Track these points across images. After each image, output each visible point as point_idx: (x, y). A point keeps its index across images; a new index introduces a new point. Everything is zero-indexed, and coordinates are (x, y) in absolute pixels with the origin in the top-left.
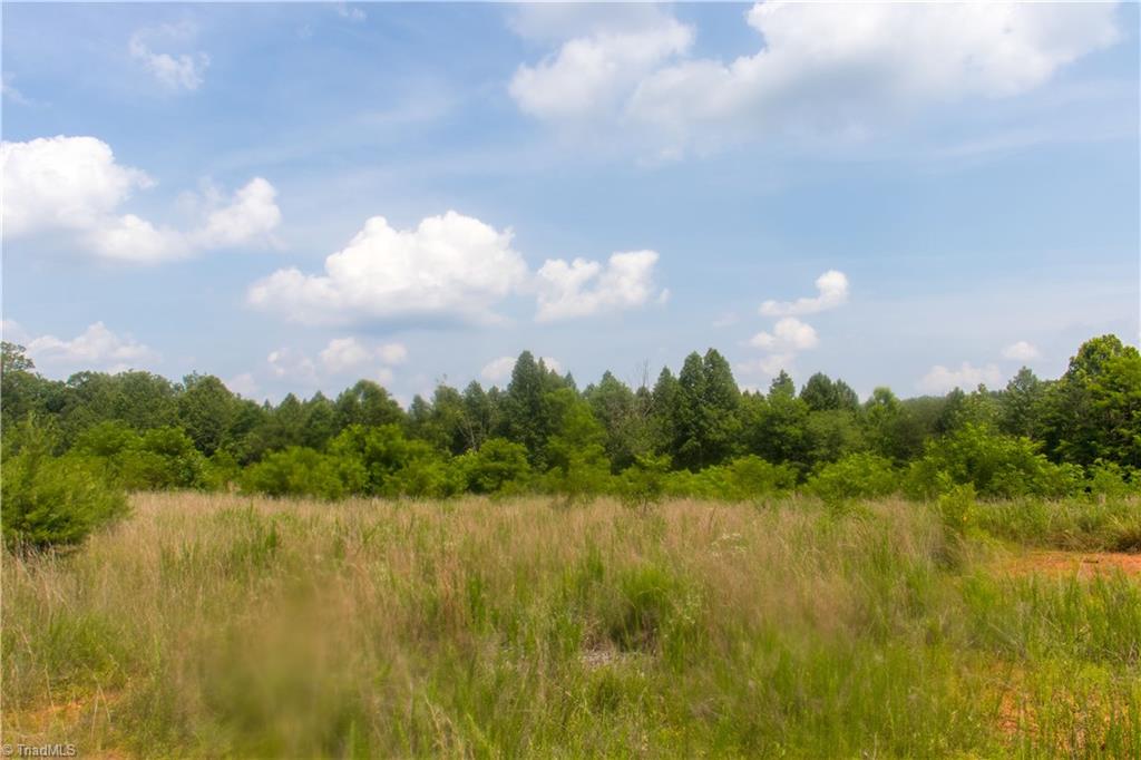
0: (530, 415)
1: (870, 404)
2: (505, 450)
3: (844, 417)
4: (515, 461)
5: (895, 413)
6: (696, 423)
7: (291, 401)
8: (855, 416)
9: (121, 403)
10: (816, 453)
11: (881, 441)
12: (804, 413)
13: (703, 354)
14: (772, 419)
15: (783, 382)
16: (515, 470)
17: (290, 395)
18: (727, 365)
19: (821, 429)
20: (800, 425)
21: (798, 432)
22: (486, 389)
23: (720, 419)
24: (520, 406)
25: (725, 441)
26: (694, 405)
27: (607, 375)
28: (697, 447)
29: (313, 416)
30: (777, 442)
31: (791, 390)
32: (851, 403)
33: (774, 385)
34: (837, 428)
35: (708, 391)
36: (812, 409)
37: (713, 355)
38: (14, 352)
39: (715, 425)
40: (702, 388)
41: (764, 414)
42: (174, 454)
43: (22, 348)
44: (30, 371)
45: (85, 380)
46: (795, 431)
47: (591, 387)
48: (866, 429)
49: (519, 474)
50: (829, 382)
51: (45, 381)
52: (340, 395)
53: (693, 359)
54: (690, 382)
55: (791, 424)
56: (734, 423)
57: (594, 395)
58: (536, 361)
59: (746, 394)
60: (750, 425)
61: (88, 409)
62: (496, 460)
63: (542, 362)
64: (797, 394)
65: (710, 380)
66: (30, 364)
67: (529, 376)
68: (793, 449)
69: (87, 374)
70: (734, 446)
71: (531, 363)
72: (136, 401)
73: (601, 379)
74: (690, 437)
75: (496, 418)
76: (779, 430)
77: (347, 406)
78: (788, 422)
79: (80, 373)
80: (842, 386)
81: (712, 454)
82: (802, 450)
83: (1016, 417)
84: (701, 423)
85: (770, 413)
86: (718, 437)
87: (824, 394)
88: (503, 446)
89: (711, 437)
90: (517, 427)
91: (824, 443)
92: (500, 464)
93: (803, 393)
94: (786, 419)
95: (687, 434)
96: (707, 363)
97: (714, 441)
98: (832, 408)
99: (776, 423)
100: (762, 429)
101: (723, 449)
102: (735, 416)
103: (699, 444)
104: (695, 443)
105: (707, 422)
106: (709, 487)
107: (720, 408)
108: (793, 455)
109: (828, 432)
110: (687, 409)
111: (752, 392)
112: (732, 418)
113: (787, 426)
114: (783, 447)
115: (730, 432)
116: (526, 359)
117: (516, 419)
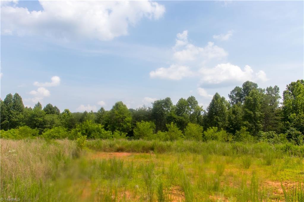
1: (63, 113)
3: (55, 116)
5: (69, 116)
6: (8, 115)
8: (59, 116)
10: (46, 126)
11: (65, 123)
12: (44, 115)
13: (13, 94)
14: (34, 116)
15: (39, 105)
18: (21, 99)
19: (49, 119)
20: (42, 118)
21: (42, 120)
23: (17, 114)
25: (17, 121)
26: (8, 110)
28: (8, 123)
30: (35, 122)
31: (41, 108)
32: (58, 113)
33: (36, 106)
34: (53, 119)
35: (14, 106)
36: (47, 113)
37: (17, 96)
39: (15, 116)
40: (12, 105)
41: (32, 114)
46: (40, 119)
48: (61, 120)
50: (52, 106)
53: (10, 96)
54: (8, 103)
55: (40, 117)
56: (21, 116)
59: (26, 108)
60: (27, 117)
64: (43, 109)
65: (14, 103)
68: (40, 124)
70: (21, 123)
74: (5, 120)
76: (36, 119)
78: (39, 117)
80: (56, 108)
81: (13, 125)
82: (42, 125)
83: (99, 119)
84: (10, 115)
85: (33, 114)
86: (16, 120)
87: (50, 110)
89: (13, 120)
91: (49, 123)
93: (44, 109)
94: (38, 116)
95: (5, 118)
96: (14, 97)
97: (14, 121)
98: (52, 114)
99: (35, 117)
100: (30, 118)
101: (17, 124)
102: (22, 114)
103: (9, 122)
104: (7, 121)
105: (12, 115)
106: (10, 135)
107: (17, 111)
108: (39, 126)
109: (50, 120)
110: (5, 111)
111: (28, 107)
112: (21, 114)
113: (38, 118)
114: (36, 124)
115: (20, 119)
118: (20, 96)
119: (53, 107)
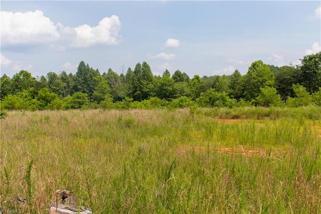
0: (84, 83)
1: (193, 80)
2: (81, 96)
3: (185, 84)
4: (84, 99)
5: (200, 83)
6: (139, 86)
8: (188, 84)
10: (176, 95)
11: (196, 92)
12: (173, 83)
13: (141, 63)
14: (163, 85)
15: (167, 72)
16: (84, 102)
18: (149, 67)
19: (178, 88)
20: (171, 86)
21: (171, 89)
22: (68, 74)
23: (147, 84)
24: (81, 80)
25: (148, 92)
26: (139, 80)
27: (110, 70)
28: (140, 94)
29: (4, 83)
30: (164, 92)
31: (169, 75)
32: (188, 80)
33: (164, 74)
34: (183, 88)
35: (144, 75)
36: (176, 81)
37: (145, 64)
39: (145, 86)
40: (141, 74)
41: (161, 83)
46: (170, 88)
47: (104, 74)
48: (191, 88)
49: (86, 103)
50: (181, 73)
52: (14, 76)
53: (138, 65)
54: (138, 73)
55: (169, 86)
56: (151, 86)
57: (106, 76)
58: (86, 64)
59: (155, 76)
60: (156, 87)
62: (78, 99)
63: (88, 65)
64: (171, 77)
65: (144, 72)
67: (83, 69)
68: (170, 94)
70: (151, 93)
71: (84, 65)
73: (108, 71)
74: (137, 90)
75: (72, 84)
76: (165, 88)
77: (17, 79)
78: (168, 86)
80: (185, 74)
81: (145, 96)
82: (173, 94)
83: (234, 84)
84: (141, 86)
85: (162, 83)
86: (146, 90)
87: (179, 77)
88: (80, 94)
89: (144, 90)
90: (80, 87)
91: (179, 92)
93: (173, 77)
94: (167, 85)
95: (137, 89)
96: (143, 66)
97: (145, 92)
98: (181, 81)
99: (164, 86)
100: (160, 88)
101: (148, 94)
102: (152, 84)
103: (140, 93)
104: (139, 92)
105: (143, 86)
106: (143, 106)
107: (147, 81)
108: (169, 96)
109: (180, 89)
110: (137, 81)
111: (157, 76)
112: (151, 84)
113: (168, 87)
114: (166, 94)
115: (150, 89)
116: (82, 64)
117: (79, 84)
118: (148, 65)
119: (182, 73)
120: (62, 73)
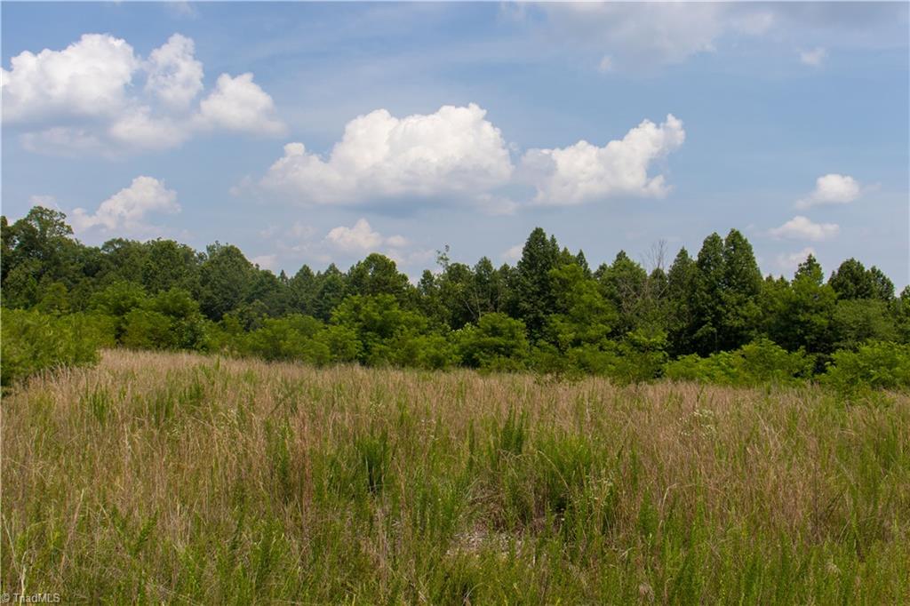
0: (539, 294)
2: (503, 325)
3: (875, 307)
4: (513, 337)
6: (712, 308)
7: (305, 272)
8: (889, 306)
9: (148, 270)
10: (841, 343)
12: (832, 302)
13: (724, 236)
14: (795, 306)
15: (811, 267)
16: (513, 347)
17: (305, 266)
18: (749, 248)
19: (850, 319)
20: (826, 314)
21: (825, 322)
22: (496, 266)
23: (739, 304)
24: (530, 285)
25: (743, 329)
26: (712, 290)
27: (621, 256)
28: (712, 333)
29: (326, 288)
30: (799, 331)
31: (819, 276)
32: (885, 292)
33: (801, 270)
34: (868, 319)
35: (728, 275)
36: (841, 297)
37: (735, 237)
38: (55, 219)
39: (733, 310)
40: (721, 271)
41: (788, 301)
42: (179, 316)
43: (63, 216)
44: (68, 236)
45: (117, 246)
46: (820, 320)
47: (603, 268)
48: (901, 321)
49: (517, 351)
50: (863, 268)
51: (82, 247)
52: (352, 268)
53: (713, 241)
54: (708, 265)
55: (816, 312)
56: (753, 309)
57: (606, 275)
58: (548, 238)
59: (769, 279)
60: (771, 312)
61: (120, 275)
62: (494, 336)
63: (553, 240)
64: (825, 281)
65: (729, 263)
66: (69, 231)
67: (540, 251)
68: (818, 339)
69: (120, 241)
70: (753, 333)
71: (543, 241)
72: (161, 268)
73: (615, 258)
74: (705, 323)
75: (506, 295)
76: (802, 319)
77: (357, 277)
78: (813, 311)
79: (114, 240)
80: (876, 273)
81: (732, 340)
82: (828, 340)
84: (719, 308)
85: (793, 299)
86: (736, 323)
87: (855, 281)
88: (501, 322)
89: (728, 323)
90: (526, 305)
91: (853, 334)
92: (497, 340)
93: (832, 281)
94: (811, 307)
95: (703, 319)
96: (728, 245)
97: (732, 327)
98: (864, 297)
99: (800, 311)
100: (785, 317)
101: (738, 337)
102: (756, 302)
103: (715, 330)
104: (711, 329)
105: (725, 308)
106: (718, 372)
107: (739, 292)
108: (816, 345)
109: (856, 322)
110: (703, 293)
111: (776, 278)
112: (751, 304)
113: (812, 314)
114: (806, 337)
115: (749, 319)
116: (537, 236)
117: (524, 298)
118: (746, 240)
119: (866, 270)
120: (480, 263)
